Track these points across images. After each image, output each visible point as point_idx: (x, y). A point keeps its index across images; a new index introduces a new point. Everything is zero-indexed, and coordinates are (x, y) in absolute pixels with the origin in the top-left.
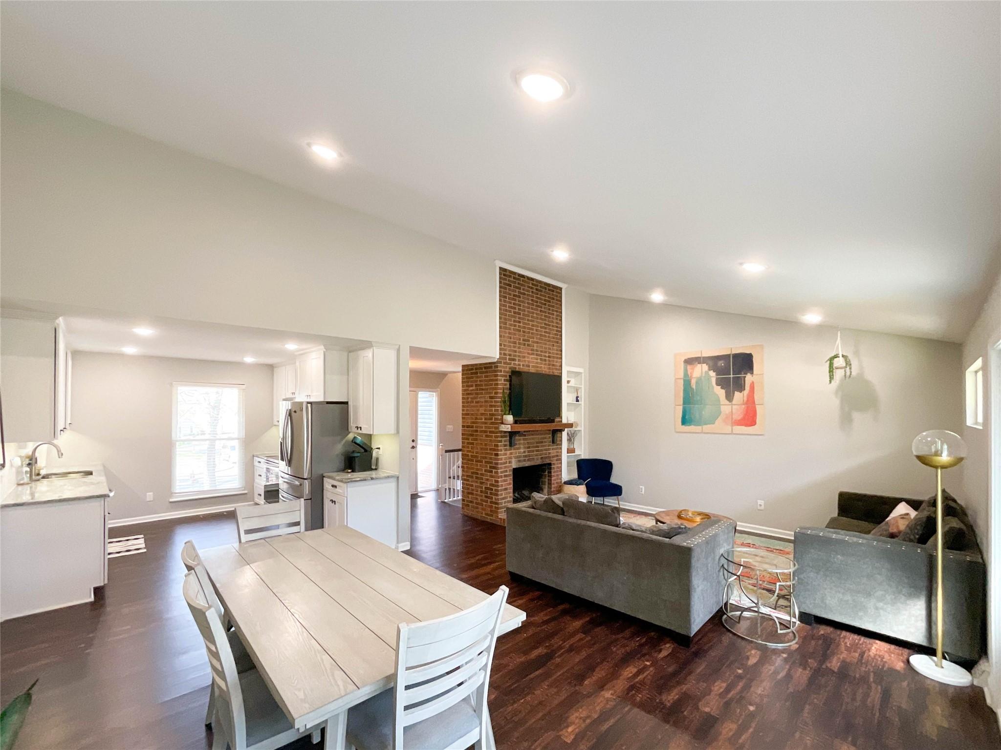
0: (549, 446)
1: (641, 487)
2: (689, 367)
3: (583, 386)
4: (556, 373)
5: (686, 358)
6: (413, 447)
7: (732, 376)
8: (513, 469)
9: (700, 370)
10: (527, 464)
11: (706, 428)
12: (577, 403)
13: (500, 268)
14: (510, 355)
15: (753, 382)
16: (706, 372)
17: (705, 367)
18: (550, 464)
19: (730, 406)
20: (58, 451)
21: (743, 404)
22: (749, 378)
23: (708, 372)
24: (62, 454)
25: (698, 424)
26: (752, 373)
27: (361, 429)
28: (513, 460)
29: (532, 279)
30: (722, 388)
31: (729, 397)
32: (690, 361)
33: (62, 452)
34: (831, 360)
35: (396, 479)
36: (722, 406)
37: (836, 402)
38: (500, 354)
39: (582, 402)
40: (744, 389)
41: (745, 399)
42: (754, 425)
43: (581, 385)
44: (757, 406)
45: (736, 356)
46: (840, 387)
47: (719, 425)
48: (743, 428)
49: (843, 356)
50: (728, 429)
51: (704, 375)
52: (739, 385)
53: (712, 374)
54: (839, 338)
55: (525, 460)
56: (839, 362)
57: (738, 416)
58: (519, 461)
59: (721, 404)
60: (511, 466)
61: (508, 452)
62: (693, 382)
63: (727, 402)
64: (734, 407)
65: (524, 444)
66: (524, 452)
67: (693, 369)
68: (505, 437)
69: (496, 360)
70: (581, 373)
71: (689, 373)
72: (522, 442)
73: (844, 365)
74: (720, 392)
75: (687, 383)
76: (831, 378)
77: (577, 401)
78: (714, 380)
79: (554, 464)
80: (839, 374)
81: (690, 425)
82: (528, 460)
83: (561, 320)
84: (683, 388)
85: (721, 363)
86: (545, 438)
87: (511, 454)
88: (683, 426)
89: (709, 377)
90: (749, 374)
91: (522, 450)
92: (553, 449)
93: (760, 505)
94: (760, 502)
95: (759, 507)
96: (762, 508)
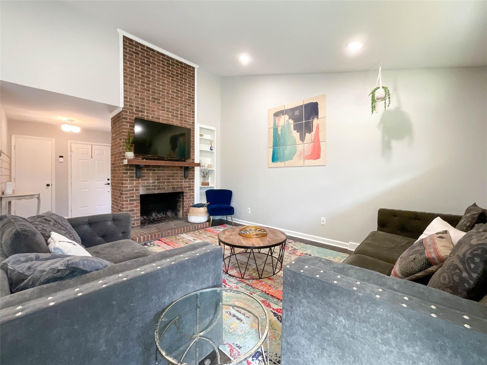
0: (181, 179)
1: (248, 208)
2: (277, 118)
3: (215, 140)
4: (189, 127)
5: (275, 112)
7: (304, 122)
8: (142, 196)
9: (284, 119)
11: (287, 163)
12: (211, 151)
13: (124, 37)
14: (136, 107)
15: (318, 124)
16: (287, 120)
17: (287, 117)
18: (183, 193)
19: (303, 145)
21: (312, 143)
22: (315, 122)
23: (288, 121)
25: (283, 160)
26: (318, 118)
28: (141, 188)
29: (164, 55)
30: (297, 132)
31: (302, 138)
32: (277, 115)
34: (373, 93)
36: (297, 145)
38: (125, 104)
39: (214, 151)
40: (312, 131)
41: (313, 138)
42: (319, 158)
44: (321, 143)
45: (306, 106)
47: (296, 161)
48: (312, 161)
49: (383, 87)
50: (301, 163)
51: (286, 123)
52: (309, 129)
53: (291, 121)
54: (380, 73)
55: (155, 189)
56: (380, 93)
57: (308, 152)
58: (147, 189)
59: (297, 144)
60: (139, 193)
61: (135, 182)
62: (279, 129)
63: (301, 142)
64: (305, 145)
65: (154, 177)
66: (154, 183)
67: (279, 120)
68: (133, 170)
69: (121, 109)
70: (215, 130)
71: (277, 123)
72: (151, 175)
73: (384, 93)
74: (296, 135)
75: (276, 130)
76: (373, 108)
77: (211, 150)
78: (292, 126)
79: (187, 193)
80: (380, 105)
81: (278, 162)
82: (158, 189)
83: (194, 90)
84: (273, 135)
85: (297, 113)
86: (178, 173)
87: (138, 183)
88: (273, 163)
89: (289, 124)
90: (315, 118)
91: (151, 181)
92: (185, 182)
93: (323, 221)
94: (323, 219)
95: (322, 223)
96: (324, 223)
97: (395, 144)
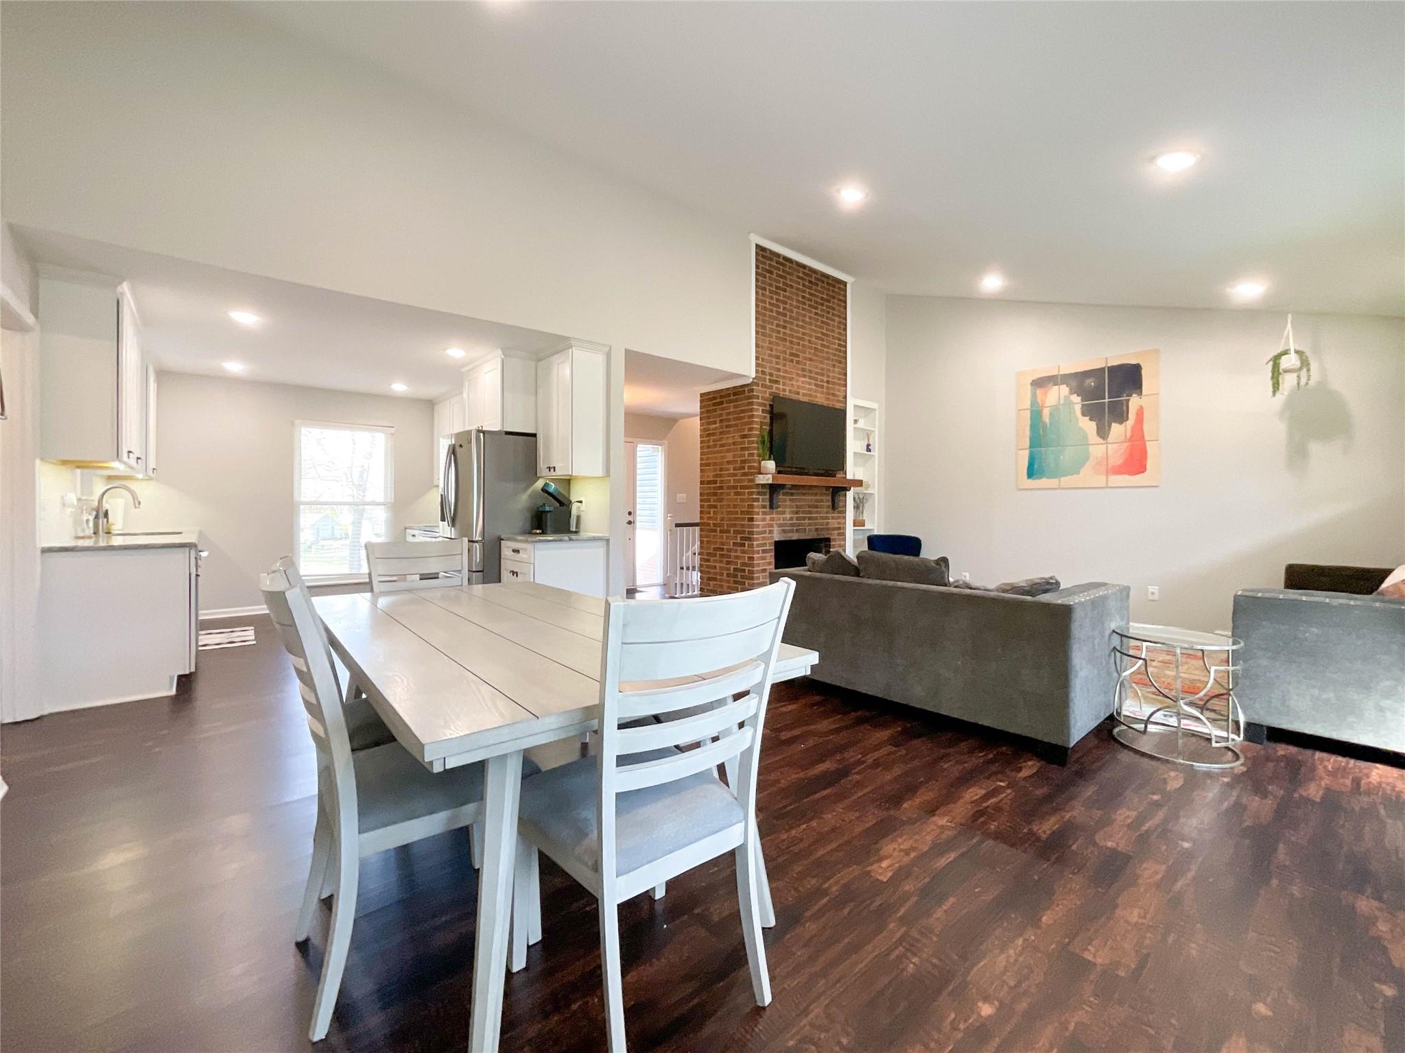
0: (827, 513)
1: (964, 573)
2: (1038, 391)
3: (877, 431)
4: (838, 406)
5: (1034, 378)
6: (630, 523)
7: (1107, 400)
8: (775, 542)
9: (1057, 395)
10: (795, 537)
11: (1065, 481)
12: (869, 453)
13: (757, 246)
14: (771, 375)
15: (1141, 407)
16: (1065, 397)
17: (1064, 389)
18: (828, 540)
19: (1105, 446)
20: (134, 499)
21: (1125, 442)
22: (1134, 402)
23: (1068, 397)
24: (139, 503)
25: (1055, 474)
26: (1140, 393)
27: (554, 471)
28: (776, 529)
29: (804, 267)
30: (1091, 420)
31: (1103, 432)
32: (1041, 383)
33: (140, 499)
34: (1276, 360)
35: (605, 543)
36: (1090, 447)
37: (1281, 427)
38: (757, 371)
39: (875, 452)
40: (1128, 419)
41: (1129, 434)
42: (1143, 472)
43: (875, 427)
44: (1148, 443)
45: (1112, 370)
46: (1289, 404)
47: (1087, 475)
48: (1126, 477)
49: (1297, 352)
50: (1101, 480)
51: (1062, 402)
52: (1119, 414)
53: (1076, 399)
54: (1289, 325)
55: (792, 531)
56: (1290, 361)
57: (1117, 458)
58: (784, 531)
59: (1090, 443)
60: (772, 537)
61: (768, 517)
62: (1046, 412)
63: (1101, 441)
64: (1109, 446)
65: (791, 507)
66: (791, 519)
67: (1045, 394)
68: (764, 494)
69: (751, 380)
70: (875, 410)
71: (1039, 401)
72: (788, 503)
73: (1298, 364)
74: (1089, 426)
75: (1036, 414)
76: (1276, 387)
77: (868, 450)
78: (1078, 408)
79: (834, 540)
80: (1288, 381)
81: (1042, 478)
82: (797, 531)
83: (845, 330)
84: (1029, 422)
85: (1090, 382)
86: (822, 501)
87: (772, 519)
88: (1029, 480)
89: (1070, 404)
90: (1134, 395)
91: (788, 516)
92: (833, 518)
93: (1153, 593)
94: (1151, 589)
95: (1151, 597)
96: (1156, 597)
97: (1315, 448)
